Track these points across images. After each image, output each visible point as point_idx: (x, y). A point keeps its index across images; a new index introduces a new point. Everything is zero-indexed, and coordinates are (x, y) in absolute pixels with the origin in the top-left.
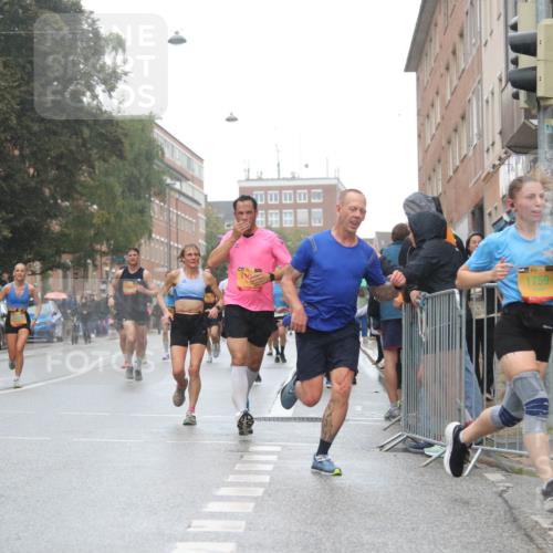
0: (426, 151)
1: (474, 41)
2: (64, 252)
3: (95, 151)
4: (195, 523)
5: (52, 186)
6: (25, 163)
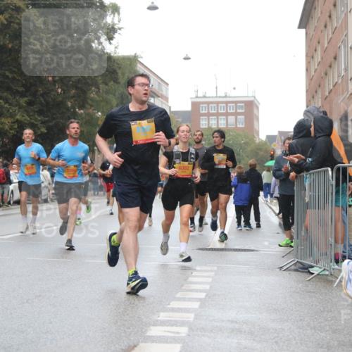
0: (311, 79)
1: (343, 9)
4: (162, 314)
5: (72, 100)
6: (55, 86)
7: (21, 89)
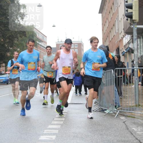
1: (116, 5)
3: (19, 35)
5: (7, 44)
6: (0, 38)
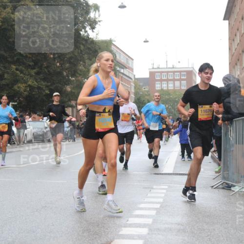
2: (72, 100)
3: (86, 55)
4: (130, 219)
5: (67, 71)
6: (55, 61)
7: (31, 64)
